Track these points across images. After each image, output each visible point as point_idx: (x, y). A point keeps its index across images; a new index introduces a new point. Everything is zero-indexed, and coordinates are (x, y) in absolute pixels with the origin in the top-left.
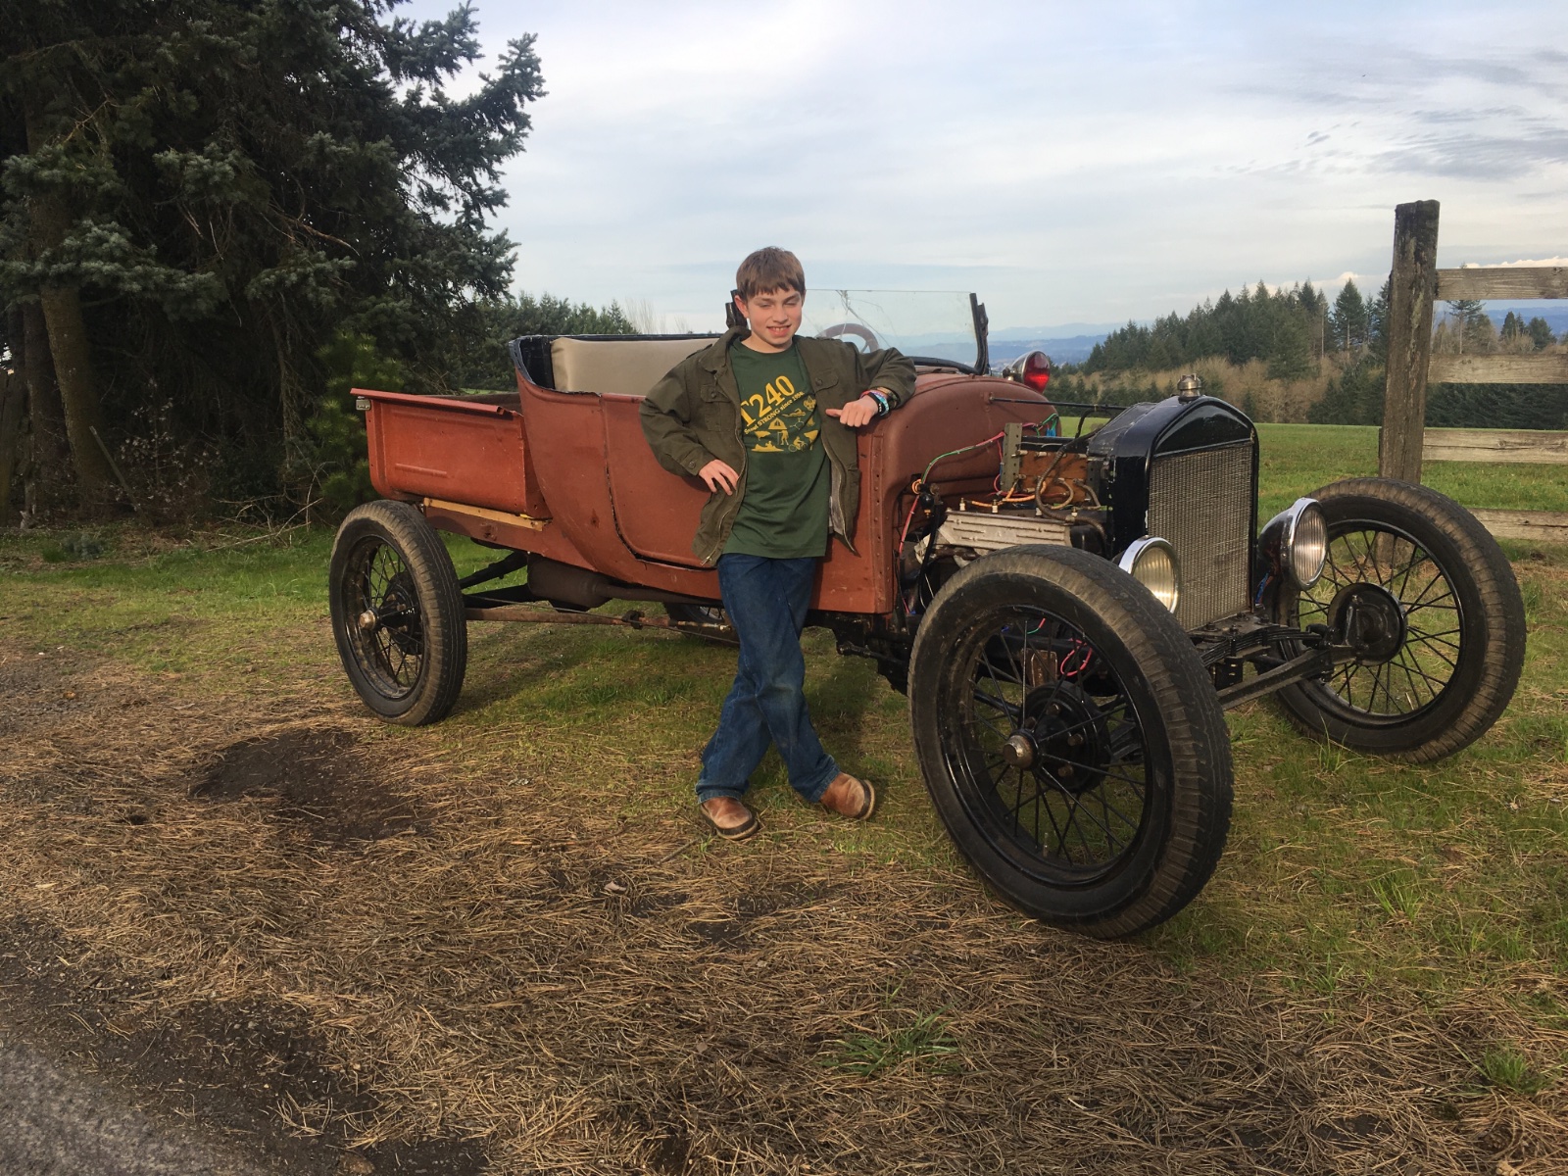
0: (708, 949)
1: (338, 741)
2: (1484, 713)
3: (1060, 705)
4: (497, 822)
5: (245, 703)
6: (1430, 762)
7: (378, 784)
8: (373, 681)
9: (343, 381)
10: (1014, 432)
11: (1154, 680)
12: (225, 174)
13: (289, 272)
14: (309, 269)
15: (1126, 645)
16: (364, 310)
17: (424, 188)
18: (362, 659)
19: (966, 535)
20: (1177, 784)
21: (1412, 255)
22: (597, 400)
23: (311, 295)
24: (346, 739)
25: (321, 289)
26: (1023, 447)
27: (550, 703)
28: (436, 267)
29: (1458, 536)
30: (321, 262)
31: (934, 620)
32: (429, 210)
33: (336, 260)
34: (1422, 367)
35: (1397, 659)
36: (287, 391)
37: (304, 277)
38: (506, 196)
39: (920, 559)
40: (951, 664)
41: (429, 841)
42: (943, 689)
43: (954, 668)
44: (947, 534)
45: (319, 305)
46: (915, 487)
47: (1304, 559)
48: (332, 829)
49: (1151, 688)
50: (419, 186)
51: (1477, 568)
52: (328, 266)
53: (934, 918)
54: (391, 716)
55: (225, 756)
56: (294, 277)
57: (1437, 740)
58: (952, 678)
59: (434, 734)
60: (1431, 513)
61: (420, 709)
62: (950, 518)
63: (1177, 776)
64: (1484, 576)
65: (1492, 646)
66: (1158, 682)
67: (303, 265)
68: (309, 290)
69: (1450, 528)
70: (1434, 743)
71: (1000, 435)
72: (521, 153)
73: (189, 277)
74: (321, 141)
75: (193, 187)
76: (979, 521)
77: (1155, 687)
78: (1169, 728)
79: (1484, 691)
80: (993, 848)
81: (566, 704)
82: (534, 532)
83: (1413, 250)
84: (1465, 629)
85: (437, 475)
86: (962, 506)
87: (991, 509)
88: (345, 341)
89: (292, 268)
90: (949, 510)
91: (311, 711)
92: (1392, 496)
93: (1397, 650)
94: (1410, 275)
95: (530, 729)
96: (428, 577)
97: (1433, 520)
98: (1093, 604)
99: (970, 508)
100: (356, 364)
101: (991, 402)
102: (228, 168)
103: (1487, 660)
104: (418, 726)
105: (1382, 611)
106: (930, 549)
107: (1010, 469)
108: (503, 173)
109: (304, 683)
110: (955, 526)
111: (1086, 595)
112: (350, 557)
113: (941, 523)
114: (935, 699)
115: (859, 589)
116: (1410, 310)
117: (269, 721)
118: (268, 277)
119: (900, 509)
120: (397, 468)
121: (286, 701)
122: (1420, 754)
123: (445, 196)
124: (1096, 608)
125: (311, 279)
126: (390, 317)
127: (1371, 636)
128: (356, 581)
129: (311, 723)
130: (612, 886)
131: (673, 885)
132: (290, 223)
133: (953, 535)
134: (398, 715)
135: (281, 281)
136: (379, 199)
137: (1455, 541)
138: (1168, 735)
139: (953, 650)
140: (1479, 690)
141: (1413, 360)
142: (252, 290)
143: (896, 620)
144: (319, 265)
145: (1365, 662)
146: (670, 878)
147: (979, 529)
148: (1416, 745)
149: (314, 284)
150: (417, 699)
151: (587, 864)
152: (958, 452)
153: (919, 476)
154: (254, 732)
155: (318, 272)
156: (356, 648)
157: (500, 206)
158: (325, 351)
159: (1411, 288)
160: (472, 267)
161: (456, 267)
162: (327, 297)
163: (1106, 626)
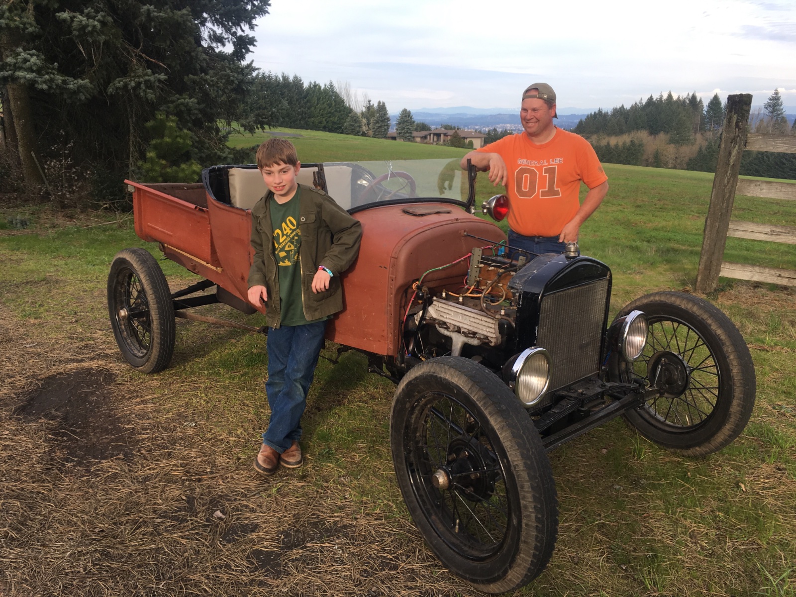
0: (257, 573)
1: (105, 378)
2: (727, 438)
3: (468, 452)
4: (169, 454)
5: (64, 345)
6: (695, 458)
7: (115, 416)
8: (128, 344)
9: (159, 141)
10: (477, 253)
12: (94, 26)
13: (131, 80)
14: (141, 80)
15: (501, 439)
16: (173, 102)
17: (211, 32)
18: (123, 331)
19: (442, 314)
20: (524, 526)
21: (734, 124)
23: (142, 94)
25: (148, 90)
26: (482, 263)
27: (224, 364)
28: (212, 81)
29: (723, 337)
30: (149, 76)
32: (214, 45)
33: (156, 75)
34: (732, 187)
35: (683, 397)
36: (133, 142)
37: (139, 84)
38: (255, 41)
39: (417, 323)
40: (412, 414)
41: (129, 465)
42: (407, 427)
43: (414, 416)
44: (432, 312)
45: (147, 99)
46: (414, 286)
48: (81, 448)
49: (513, 468)
50: (209, 32)
51: (732, 357)
52: (152, 78)
55: (42, 385)
56: (133, 84)
57: (700, 447)
58: (413, 421)
59: (155, 381)
60: (709, 321)
61: (148, 366)
62: (435, 303)
63: (524, 521)
64: (735, 363)
65: (735, 402)
67: (139, 77)
68: (141, 91)
69: (719, 332)
70: (697, 448)
71: (469, 254)
72: (267, 14)
73: (75, 81)
74: (148, 10)
75: (77, 33)
76: (450, 308)
77: (515, 468)
79: (728, 426)
80: (429, 521)
81: (233, 364)
82: (217, 272)
83: (735, 122)
84: (720, 388)
85: (168, 234)
86: (444, 295)
87: (458, 298)
88: (161, 119)
89: (133, 79)
90: (435, 298)
92: (689, 307)
93: (682, 392)
94: (732, 135)
95: (208, 383)
97: (710, 325)
99: (448, 298)
100: (167, 132)
101: (465, 236)
102: (96, 23)
103: (731, 410)
104: (149, 373)
105: (677, 369)
106: (423, 318)
107: (473, 274)
108: (256, 25)
110: (437, 308)
111: (482, 403)
113: (429, 305)
114: (403, 431)
115: (379, 341)
116: (730, 154)
118: (119, 83)
119: (406, 296)
120: (149, 226)
122: (690, 452)
123: (223, 37)
124: (486, 413)
125: (142, 85)
126: (186, 107)
127: (670, 382)
128: (122, 288)
129: (94, 364)
130: (218, 514)
131: (252, 515)
132: (134, 52)
133: (436, 313)
134: (138, 367)
135: (126, 85)
136: (182, 41)
137: (721, 340)
140: (725, 425)
141: (728, 182)
142: (110, 90)
143: (399, 359)
144: (147, 78)
145: (666, 395)
146: (253, 510)
147: (450, 312)
148: (688, 447)
149: (144, 88)
150: (147, 361)
151: (210, 492)
152: (441, 268)
153: (418, 280)
154: (62, 368)
155: (146, 82)
156: (121, 325)
157: (252, 46)
158: (150, 124)
159: (732, 143)
160: (233, 81)
161: (224, 81)
162: (151, 95)
163: (491, 425)
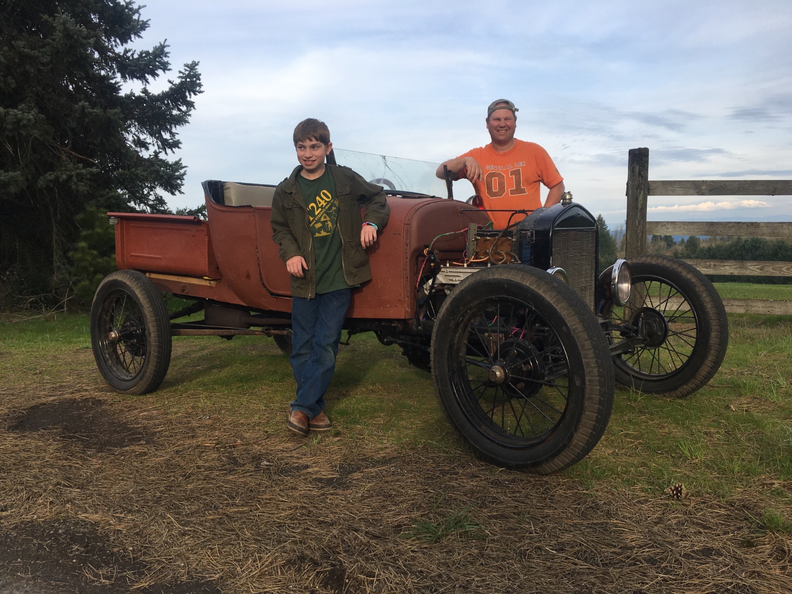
0: (326, 489)
1: (93, 404)
2: (710, 369)
3: (517, 351)
4: (193, 437)
5: (36, 387)
6: (683, 396)
7: (120, 422)
8: (114, 371)
9: (89, 232)
10: (473, 228)
11: (574, 327)
12: (29, 120)
13: (62, 174)
14: (73, 173)
15: (558, 310)
16: (102, 196)
17: (135, 137)
18: (108, 360)
19: (451, 278)
20: (587, 383)
21: (637, 173)
22: (252, 210)
23: (74, 187)
24: (99, 402)
25: (79, 183)
26: (478, 235)
27: (215, 382)
28: (143, 175)
29: (694, 280)
30: (80, 169)
31: (447, 309)
32: (138, 149)
33: (88, 168)
34: (643, 227)
35: (664, 345)
36: (56, 240)
37: (70, 177)
38: (181, 143)
39: (427, 293)
40: (456, 333)
41: (154, 446)
42: (451, 347)
43: (457, 335)
44: (441, 278)
45: (78, 191)
46: (425, 252)
47: (622, 290)
48: (94, 444)
49: (572, 332)
50: (133, 137)
51: (704, 295)
52: (84, 171)
53: (449, 470)
54: (125, 390)
55: (27, 413)
56: (64, 177)
57: (687, 385)
58: (456, 341)
59: (150, 398)
60: (680, 269)
61: (143, 384)
62: (442, 270)
63: (587, 378)
64: (707, 300)
65: (713, 334)
66: (576, 328)
67: (70, 170)
68: (73, 183)
69: (689, 276)
70: (685, 387)
71: (466, 229)
72: (187, 124)
73: (6, 174)
74: (83, 106)
75: (11, 126)
76: (458, 270)
77: (574, 331)
78: (582, 353)
79: (710, 358)
80: (479, 431)
81: (225, 383)
82: (211, 287)
83: (638, 171)
84: (699, 329)
85: (156, 258)
86: (448, 265)
87: (464, 266)
88: (91, 212)
89: (64, 172)
90: (442, 266)
91: (76, 390)
92: (659, 262)
93: (663, 341)
94: (637, 183)
95: (206, 394)
96: (151, 310)
97: (681, 273)
98: (539, 290)
99: (452, 265)
100: (97, 224)
101: (462, 212)
102: (31, 117)
103: (711, 342)
105: (655, 321)
106: (432, 287)
107: (471, 247)
108: (177, 134)
109: (71, 378)
110: (445, 274)
111: (535, 286)
112: (104, 303)
113: (438, 273)
114: (446, 353)
115: (396, 306)
116: (637, 199)
117: (51, 396)
118: (50, 176)
119: (417, 264)
120: (132, 256)
121: (61, 386)
122: (678, 392)
123: (147, 143)
124: (541, 292)
125: (74, 178)
126: (116, 200)
127: (650, 334)
128: (106, 316)
129: (77, 396)
130: (265, 463)
131: (300, 461)
132: (63, 150)
133: (444, 279)
134: (129, 389)
135: (57, 178)
136: (113, 139)
137: (693, 283)
138: (582, 357)
139: (458, 325)
140: (707, 357)
141: (639, 224)
142: (41, 183)
143: (415, 323)
144: (78, 171)
145: (648, 348)
146: (298, 458)
147: (458, 274)
148: (675, 388)
149: (76, 180)
150: (141, 379)
151: (248, 454)
152: (448, 234)
153: (427, 246)
154: (44, 400)
155: (78, 175)
156: (105, 354)
157: (177, 148)
158: (80, 216)
159: (637, 189)
160: (162, 176)
161: (153, 176)
162: (83, 188)
163: (547, 301)
